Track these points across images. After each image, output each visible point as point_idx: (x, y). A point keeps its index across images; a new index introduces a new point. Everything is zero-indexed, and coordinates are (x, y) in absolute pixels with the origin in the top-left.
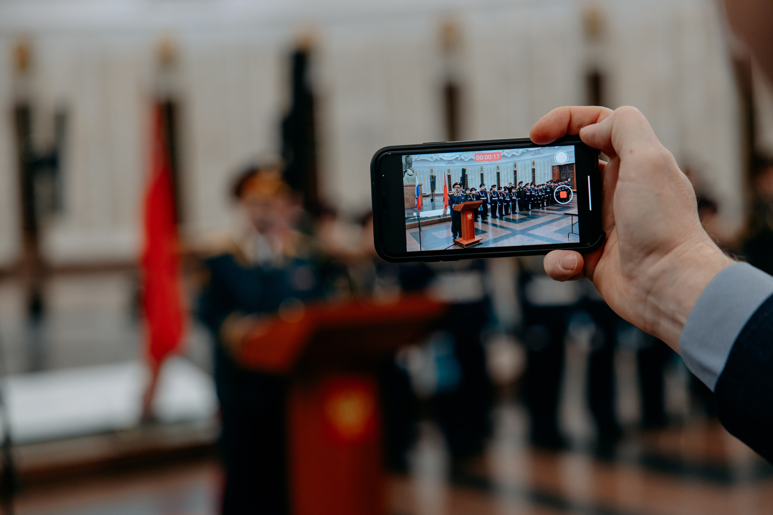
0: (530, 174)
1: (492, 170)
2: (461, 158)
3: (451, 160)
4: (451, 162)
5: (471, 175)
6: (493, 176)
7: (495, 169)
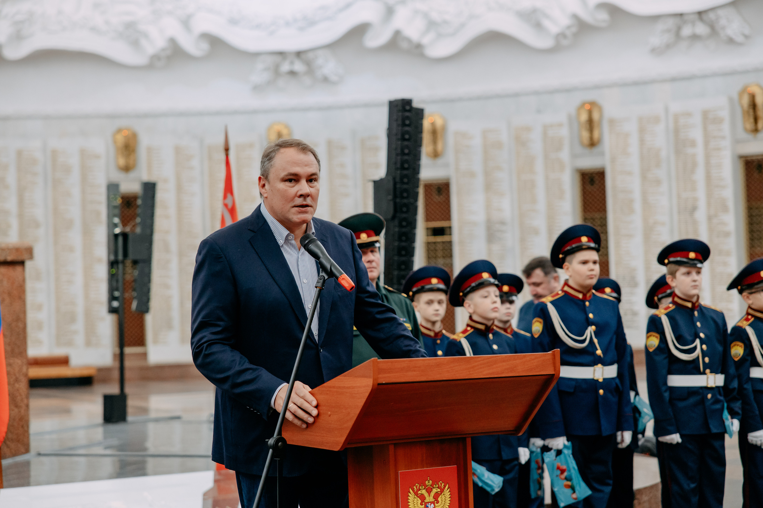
1: (697, 134)
2: (397, 34)
3: (299, 54)
4: (299, 67)
5: (489, 187)
6: (701, 194)
7: (726, 127)
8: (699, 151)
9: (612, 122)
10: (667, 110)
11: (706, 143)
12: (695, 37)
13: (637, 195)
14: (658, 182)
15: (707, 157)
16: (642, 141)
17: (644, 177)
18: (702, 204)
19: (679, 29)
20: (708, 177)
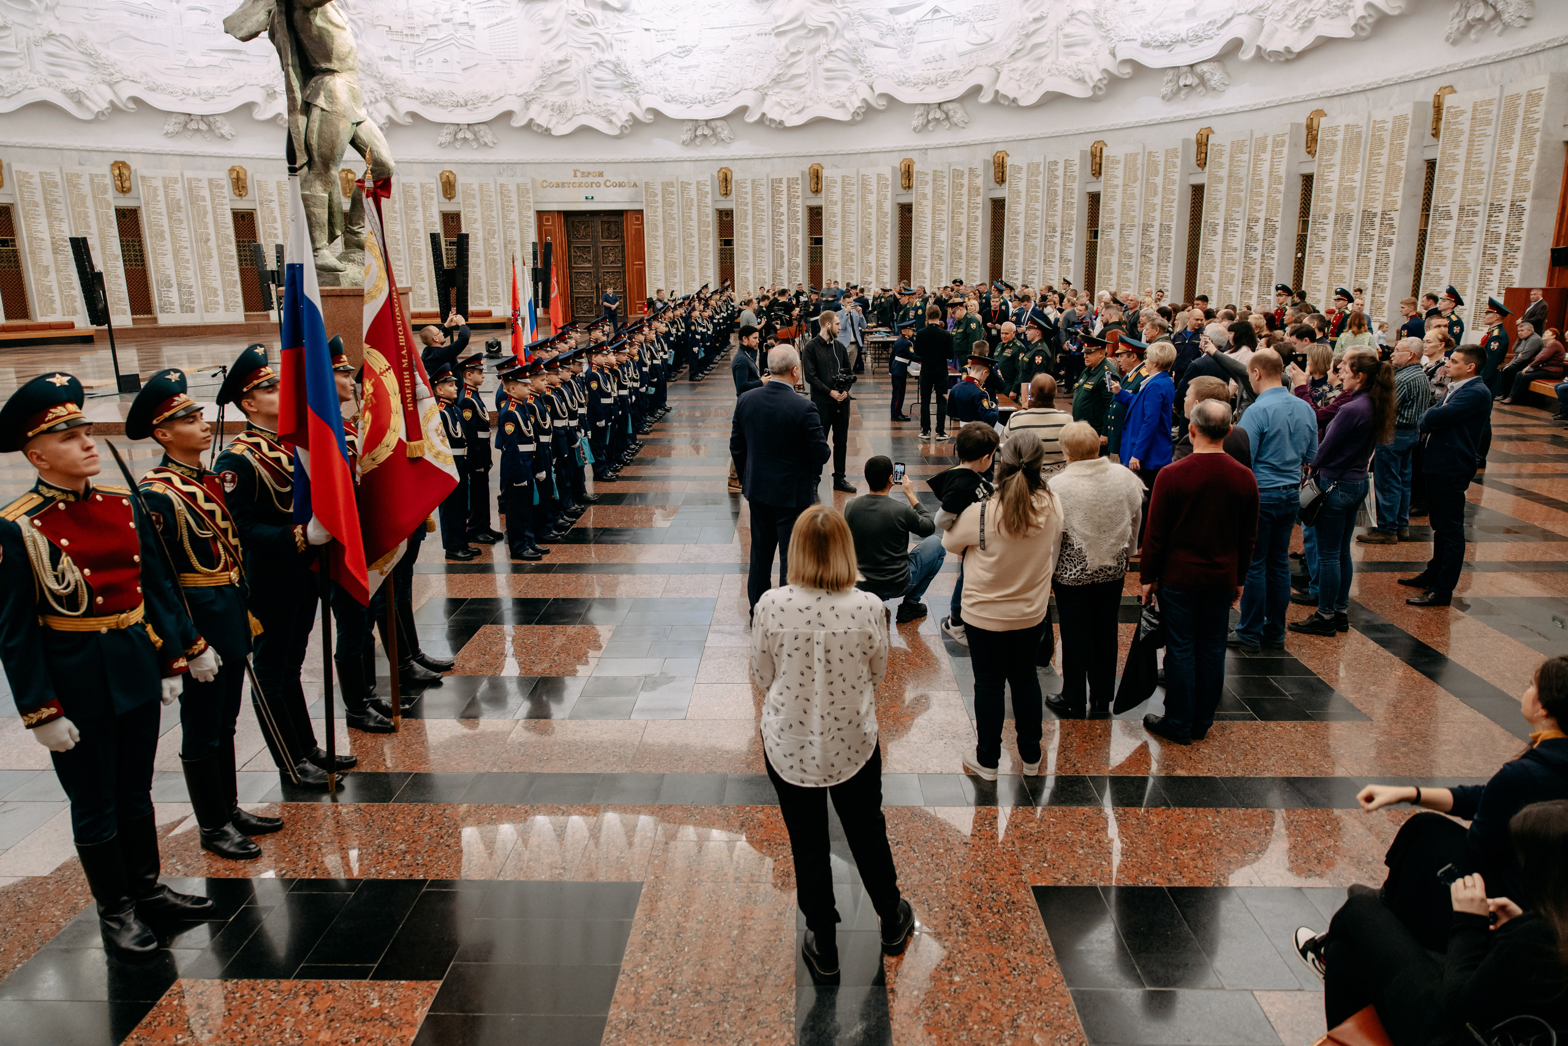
1: (206, 193)
5: (49, 215)
6: (211, 230)
8: (208, 203)
9: (143, 178)
10: (182, 175)
11: (213, 200)
12: (198, 130)
13: (166, 228)
14: (181, 221)
15: (214, 208)
16: (166, 193)
17: (170, 218)
18: (213, 237)
19: (186, 124)
20: (215, 221)
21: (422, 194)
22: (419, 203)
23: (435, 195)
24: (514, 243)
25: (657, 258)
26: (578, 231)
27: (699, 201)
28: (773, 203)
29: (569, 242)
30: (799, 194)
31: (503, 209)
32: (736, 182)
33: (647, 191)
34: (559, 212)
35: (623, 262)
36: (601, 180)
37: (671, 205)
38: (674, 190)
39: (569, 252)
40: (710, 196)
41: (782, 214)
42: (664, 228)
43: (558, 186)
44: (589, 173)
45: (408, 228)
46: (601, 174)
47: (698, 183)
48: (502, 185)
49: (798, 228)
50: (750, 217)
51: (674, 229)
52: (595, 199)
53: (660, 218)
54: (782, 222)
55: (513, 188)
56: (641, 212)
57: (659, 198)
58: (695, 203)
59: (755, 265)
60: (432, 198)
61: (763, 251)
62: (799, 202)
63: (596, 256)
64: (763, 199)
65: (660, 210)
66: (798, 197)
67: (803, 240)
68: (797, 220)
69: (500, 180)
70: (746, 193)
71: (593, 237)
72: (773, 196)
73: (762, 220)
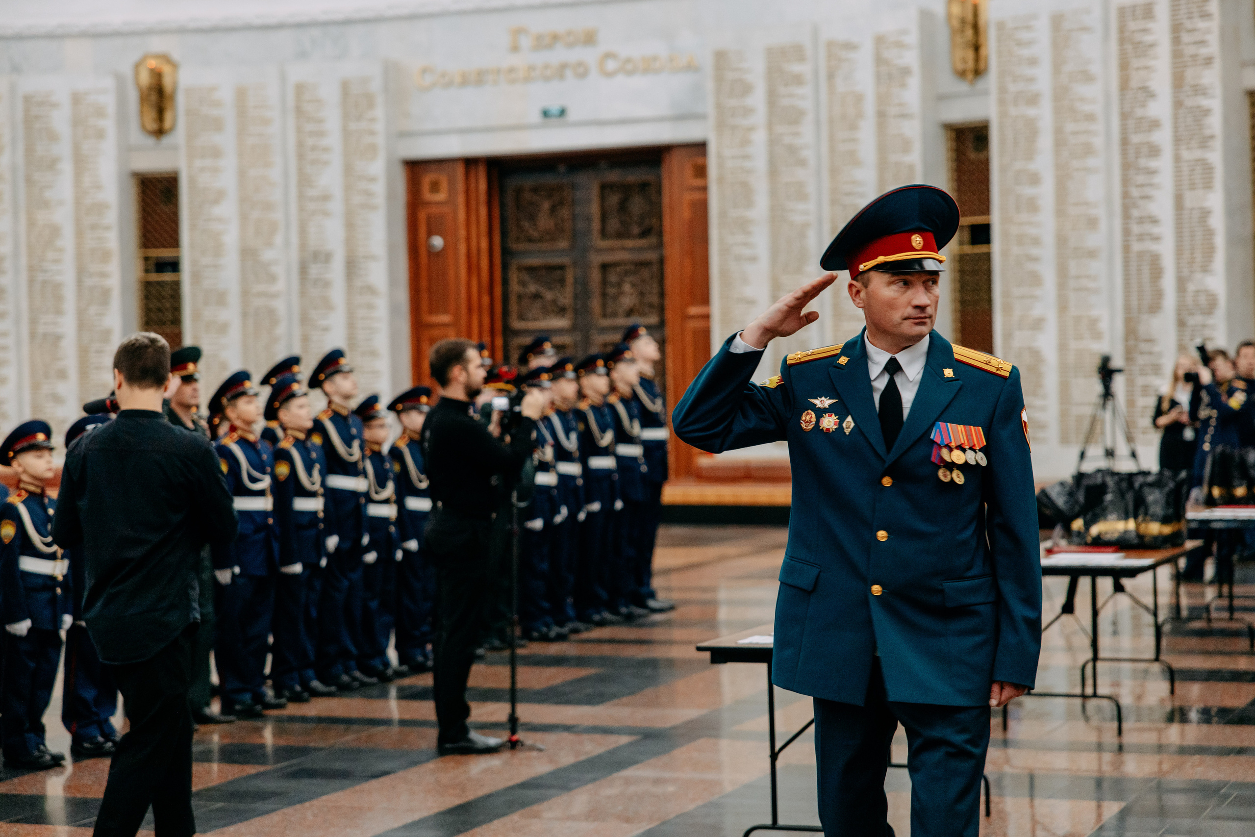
0: (105, 256)
21: (77, 122)
22: (64, 149)
23: (109, 124)
24: (327, 258)
25: (748, 292)
26: (532, 218)
27: (882, 100)
28: (1124, 86)
29: (506, 252)
30: (1213, 47)
31: (301, 156)
32: (1001, 26)
33: (719, 79)
34: (470, 163)
35: (661, 310)
36: (589, 55)
37: (795, 117)
38: (803, 69)
39: (505, 282)
40: (914, 83)
41: (1155, 124)
42: (773, 193)
43: (465, 82)
44: (555, 38)
45: (31, 223)
46: (590, 39)
47: (880, 41)
48: (300, 89)
49: (1208, 169)
50: (1045, 142)
51: (802, 196)
52: (573, 115)
53: (760, 163)
54: (1154, 151)
55: (330, 93)
56: (700, 147)
57: (758, 100)
58: (870, 107)
59: (1063, 307)
60: (100, 135)
61: (1092, 254)
62: (1212, 77)
63: (583, 293)
64: (1088, 77)
65: (760, 137)
66: (1208, 61)
67: (1230, 212)
68: (1205, 142)
69: (298, 73)
70: (1033, 62)
71: (574, 236)
72: (1124, 66)
73: (1088, 150)
